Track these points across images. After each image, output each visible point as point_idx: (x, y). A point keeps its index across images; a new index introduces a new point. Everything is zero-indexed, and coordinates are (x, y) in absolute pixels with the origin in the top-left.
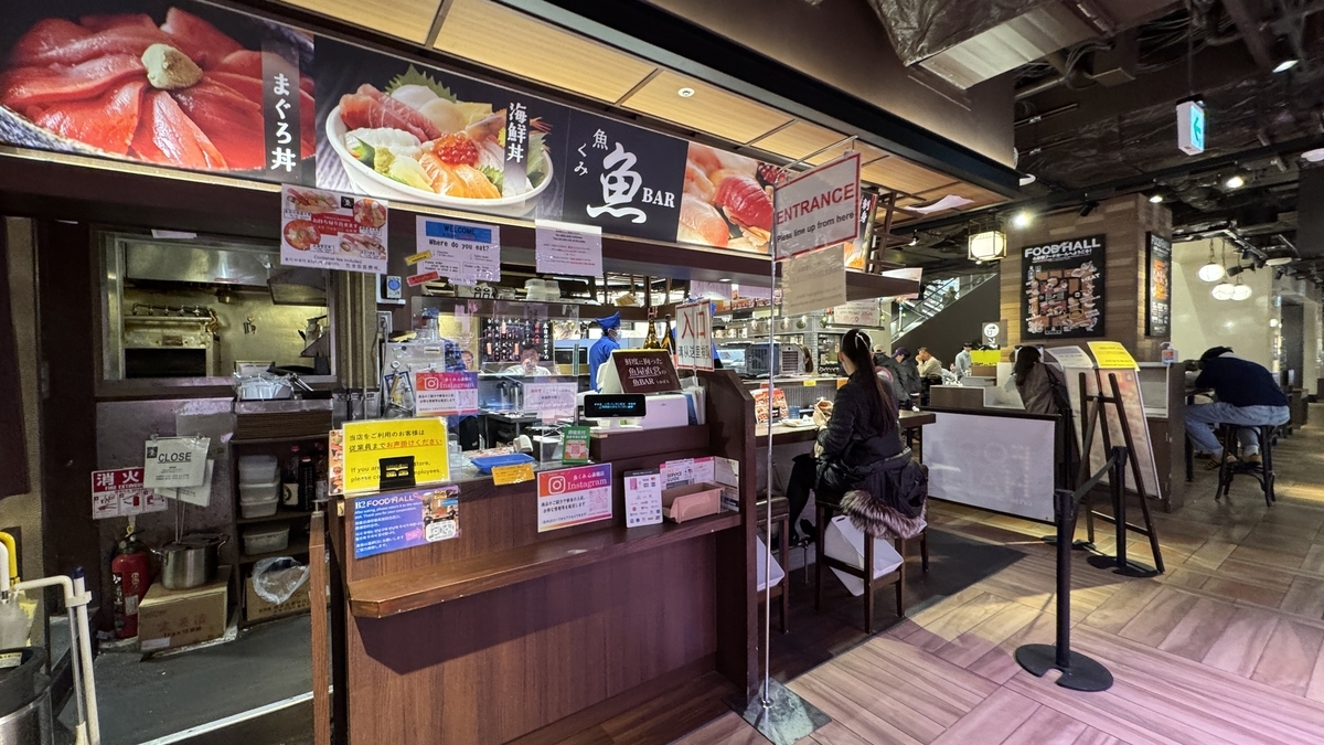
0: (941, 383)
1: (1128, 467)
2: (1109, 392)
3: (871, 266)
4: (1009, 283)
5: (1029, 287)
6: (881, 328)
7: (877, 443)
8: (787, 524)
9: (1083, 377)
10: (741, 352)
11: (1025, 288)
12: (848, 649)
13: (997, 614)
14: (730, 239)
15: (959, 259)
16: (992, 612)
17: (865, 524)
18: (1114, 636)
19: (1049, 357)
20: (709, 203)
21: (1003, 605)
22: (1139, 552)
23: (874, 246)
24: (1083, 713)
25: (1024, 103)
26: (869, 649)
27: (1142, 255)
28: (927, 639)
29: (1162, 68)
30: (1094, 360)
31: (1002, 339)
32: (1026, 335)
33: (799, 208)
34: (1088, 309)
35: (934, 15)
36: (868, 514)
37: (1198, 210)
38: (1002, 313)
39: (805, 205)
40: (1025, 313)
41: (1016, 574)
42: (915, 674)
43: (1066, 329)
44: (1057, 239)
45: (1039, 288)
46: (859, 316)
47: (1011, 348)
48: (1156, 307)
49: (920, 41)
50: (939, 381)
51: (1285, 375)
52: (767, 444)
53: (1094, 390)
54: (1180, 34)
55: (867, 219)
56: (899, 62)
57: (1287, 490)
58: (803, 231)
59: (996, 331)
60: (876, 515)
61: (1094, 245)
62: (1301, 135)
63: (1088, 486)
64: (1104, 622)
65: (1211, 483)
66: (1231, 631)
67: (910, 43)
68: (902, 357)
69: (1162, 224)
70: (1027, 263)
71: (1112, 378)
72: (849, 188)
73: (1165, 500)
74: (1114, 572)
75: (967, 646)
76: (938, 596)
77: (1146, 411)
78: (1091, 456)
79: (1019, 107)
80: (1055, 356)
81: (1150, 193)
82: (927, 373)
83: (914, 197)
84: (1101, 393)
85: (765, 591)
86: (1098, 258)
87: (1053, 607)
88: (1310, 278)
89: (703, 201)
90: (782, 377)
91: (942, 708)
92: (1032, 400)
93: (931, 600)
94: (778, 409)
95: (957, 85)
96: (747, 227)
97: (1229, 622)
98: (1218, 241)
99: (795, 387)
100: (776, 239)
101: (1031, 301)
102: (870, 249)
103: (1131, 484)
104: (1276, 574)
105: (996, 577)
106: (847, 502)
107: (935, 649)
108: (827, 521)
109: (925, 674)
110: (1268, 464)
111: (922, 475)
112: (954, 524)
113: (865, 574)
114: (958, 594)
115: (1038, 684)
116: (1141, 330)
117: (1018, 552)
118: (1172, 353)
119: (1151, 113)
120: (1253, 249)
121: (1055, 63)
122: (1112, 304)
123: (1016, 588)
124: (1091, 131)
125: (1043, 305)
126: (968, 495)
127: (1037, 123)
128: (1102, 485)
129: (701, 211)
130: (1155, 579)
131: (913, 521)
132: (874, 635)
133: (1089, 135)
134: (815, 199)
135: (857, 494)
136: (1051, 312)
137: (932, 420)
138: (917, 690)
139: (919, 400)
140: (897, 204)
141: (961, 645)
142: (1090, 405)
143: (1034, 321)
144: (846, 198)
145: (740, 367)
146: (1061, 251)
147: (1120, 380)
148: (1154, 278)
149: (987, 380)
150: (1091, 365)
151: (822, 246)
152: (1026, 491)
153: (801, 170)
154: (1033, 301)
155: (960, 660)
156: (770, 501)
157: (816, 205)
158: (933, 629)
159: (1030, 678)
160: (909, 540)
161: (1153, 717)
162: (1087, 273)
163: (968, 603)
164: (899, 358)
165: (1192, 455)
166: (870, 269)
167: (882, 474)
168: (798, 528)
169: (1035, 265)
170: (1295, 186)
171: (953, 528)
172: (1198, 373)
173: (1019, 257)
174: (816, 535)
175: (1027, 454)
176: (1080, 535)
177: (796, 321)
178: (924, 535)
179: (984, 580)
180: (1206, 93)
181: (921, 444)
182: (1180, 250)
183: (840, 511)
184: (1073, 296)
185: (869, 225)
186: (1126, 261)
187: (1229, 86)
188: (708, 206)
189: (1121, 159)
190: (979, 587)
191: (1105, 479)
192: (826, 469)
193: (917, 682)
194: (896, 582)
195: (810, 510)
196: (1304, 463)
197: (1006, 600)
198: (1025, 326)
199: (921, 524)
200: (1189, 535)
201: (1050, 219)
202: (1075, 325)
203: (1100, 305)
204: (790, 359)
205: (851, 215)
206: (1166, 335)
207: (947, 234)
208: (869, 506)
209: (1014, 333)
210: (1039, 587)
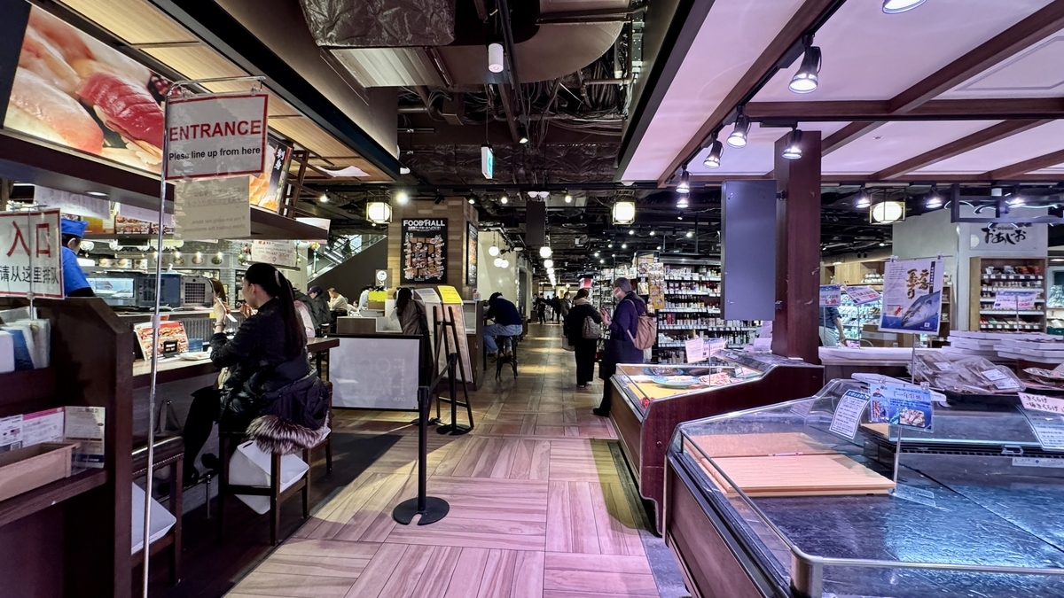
0: (346, 315)
1: (458, 365)
2: (448, 319)
3: (286, 210)
4: (394, 243)
5: (406, 247)
6: (298, 269)
7: (287, 369)
8: (180, 465)
9: (435, 308)
10: (130, 281)
11: (403, 247)
12: (251, 570)
13: (382, 487)
14: (105, 146)
15: (360, 220)
16: (378, 487)
17: (272, 446)
18: (449, 478)
19: (417, 296)
20: (71, 94)
21: (386, 479)
22: (462, 420)
23: (288, 194)
24: (432, 539)
25: (404, 117)
26: (274, 560)
27: (465, 235)
28: (329, 527)
29: (474, 124)
30: (441, 299)
31: (388, 282)
32: (403, 280)
33: (198, 130)
34: (438, 265)
35: (340, 13)
36: (276, 436)
37: (488, 214)
38: (389, 263)
39: (205, 128)
40: (403, 266)
41: (395, 452)
42: (315, 564)
43: (427, 278)
44: (422, 217)
45: (412, 249)
46: (277, 256)
47: (394, 289)
48: (471, 267)
49: (331, 28)
50: (345, 313)
51: (520, 308)
52: (150, 384)
53: (441, 318)
54: (484, 107)
55: (281, 167)
56: (313, 40)
57: (523, 369)
58: (202, 154)
59: (385, 277)
60: (283, 435)
61: (442, 225)
62: (527, 182)
63: (438, 380)
64: (445, 470)
65: (493, 370)
66: (502, 454)
67: (321, 27)
68: (316, 294)
69: (474, 218)
70: (405, 230)
71: (450, 309)
72: (255, 124)
73: (474, 383)
74: (451, 434)
75: (359, 521)
76: (339, 488)
77: (466, 330)
78: (439, 361)
79: (400, 116)
80: (420, 295)
81: (468, 199)
82: (335, 307)
83: (324, 159)
84: (444, 319)
85: (143, 551)
86: (444, 233)
87: (417, 468)
88: (528, 259)
89: (58, 88)
90: (184, 310)
91: (338, 584)
92: (407, 326)
93: (332, 493)
94: (176, 342)
95: (359, 82)
96: (134, 139)
97: (501, 447)
98: (497, 233)
99: (196, 319)
100: (167, 157)
101: (407, 257)
102: (284, 196)
103: (459, 377)
104: (517, 415)
105: (381, 459)
106: (254, 428)
107: (335, 535)
108: (233, 449)
109: (326, 561)
110: (515, 357)
111: (327, 391)
112: (352, 426)
113: (271, 492)
114: (354, 481)
115: (407, 531)
116: (464, 281)
117: (396, 436)
118: (478, 295)
119: (470, 149)
120: (510, 241)
121: (422, 96)
122: (450, 263)
123: (394, 463)
124: (441, 149)
125: (414, 260)
126: (364, 401)
127: (411, 133)
128: (445, 379)
129: (54, 100)
130: (470, 433)
131: (318, 431)
132: (280, 544)
133: (440, 152)
134: (218, 125)
135: (264, 419)
136: (418, 266)
137: (336, 344)
138: (318, 578)
139: (328, 329)
140: (310, 162)
141: (355, 523)
142: (439, 327)
143: (408, 271)
144: (252, 133)
145: (125, 299)
146: (424, 225)
147: (454, 311)
148: (470, 250)
149: (378, 312)
150: (439, 301)
151: (226, 174)
152: (402, 390)
153: (195, 92)
154: (408, 257)
155: (354, 536)
156: (153, 445)
157: (218, 130)
158: (332, 519)
159: (402, 528)
160: (313, 449)
161: (467, 522)
162: (437, 241)
163: (362, 486)
164: (313, 295)
165: (487, 355)
166: (285, 213)
167: (290, 396)
168: (198, 464)
169: (409, 232)
170: (525, 210)
171: (353, 428)
172: (488, 307)
173: (400, 225)
174: (219, 466)
175: (404, 363)
176: (433, 415)
177: (211, 256)
178: (329, 440)
179: (374, 464)
180: (494, 146)
181: (328, 365)
182: (482, 235)
183: (246, 438)
184: (430, 256)
185: (283, 173)
186: (458, 237)
187: (502, 146)
188: (68, 98)
189: (456, 172)
190: (369, 471)
191: (446, 375)
192: (230, 400)
193: (319, 571)
194: (301, 489)
195: (212, 443)
196: (527, 355)
197: (388, 474)
198: (403, 274)
199: (325, 431)
200: (484, 404)
201: (419, 202)
202: (431, 275)
203: (444, 263)
204: (196, 290)
205: (258, 150)
206: (475, 285)
207: (353, 198)
208: (276, 428)
209: (396, 279)
210: (408, 458)
